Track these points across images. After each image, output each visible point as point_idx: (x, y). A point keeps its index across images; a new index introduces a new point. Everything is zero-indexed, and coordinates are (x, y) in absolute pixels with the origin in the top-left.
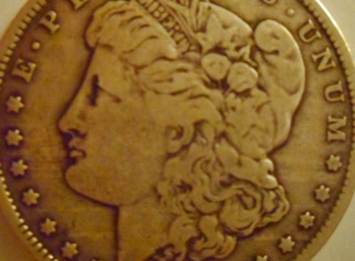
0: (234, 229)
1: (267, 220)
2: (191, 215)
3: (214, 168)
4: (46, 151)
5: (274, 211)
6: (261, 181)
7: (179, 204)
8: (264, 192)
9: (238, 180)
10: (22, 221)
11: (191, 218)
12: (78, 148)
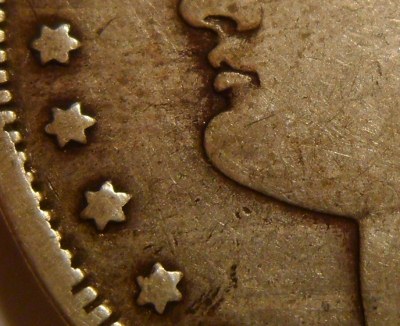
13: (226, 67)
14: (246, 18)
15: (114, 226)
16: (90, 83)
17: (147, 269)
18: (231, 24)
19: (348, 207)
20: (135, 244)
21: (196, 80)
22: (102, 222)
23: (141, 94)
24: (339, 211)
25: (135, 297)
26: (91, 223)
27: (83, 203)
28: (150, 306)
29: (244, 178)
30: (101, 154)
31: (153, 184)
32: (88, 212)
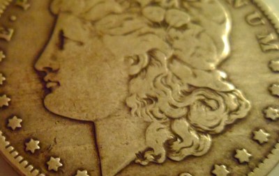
0: (206, 128)
1: (234, 117)
2: (163, 121)
3: (173, 81)
4: (25, 86)
5: (238, 109)
6: (218, 86)
7: (149, 113)
8: (224, 95)
9: (197, 88)
10: (8, 143)
11: (163, 123)
12: (52, 80)
13: (49, 81)
14: (55, 67)
15: (18, 129)
16: (8, 89)
17: (28, 141)
18: (50, 69)
19: (91, 118)
20: (24, 133)
21: (40, 86)
22: (14, 128)
23: (24, 91)
24: (87, 120)
25: (25, 149)
26: (10, 129)
27: (8, 122)
28: (30, 151)
29: (57, 112)
30: (13, 108)
31: (29, 116)
32: (9, 125)
